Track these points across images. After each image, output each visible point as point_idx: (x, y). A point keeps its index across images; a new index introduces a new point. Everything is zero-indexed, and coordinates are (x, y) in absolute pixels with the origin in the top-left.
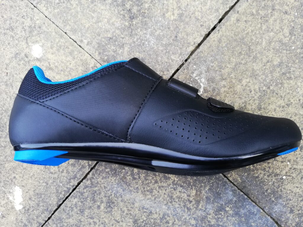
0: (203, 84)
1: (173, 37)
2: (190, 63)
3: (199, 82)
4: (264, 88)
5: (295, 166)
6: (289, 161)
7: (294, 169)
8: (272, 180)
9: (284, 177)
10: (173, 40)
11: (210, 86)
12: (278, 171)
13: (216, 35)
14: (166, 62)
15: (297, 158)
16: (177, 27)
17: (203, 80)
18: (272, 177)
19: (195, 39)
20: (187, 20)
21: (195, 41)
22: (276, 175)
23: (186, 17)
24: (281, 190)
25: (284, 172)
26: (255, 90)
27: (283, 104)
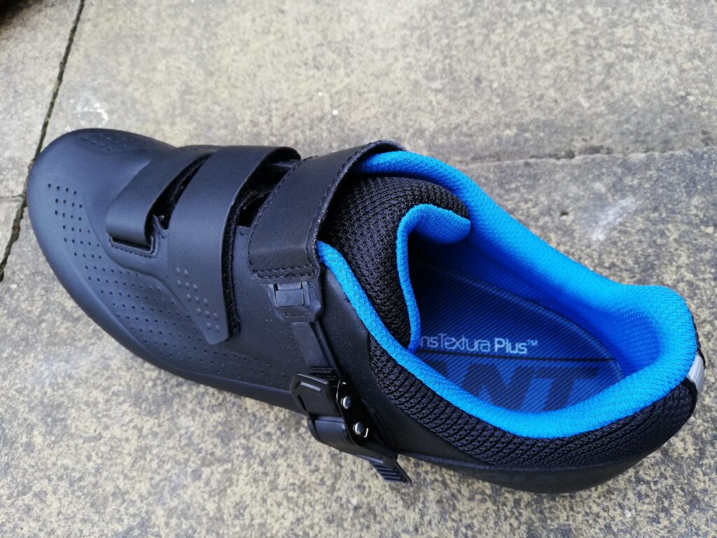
0: (101, 108)
1: (11, 95)
2: (60, 102)
3: (92, 110)
4: (195, 53)
5: (333, 91)
6: (318, 90)
7: (337, 93)
8: (321, 129)
9: (335, 112)
10: (13, 98)
11: (115, 104)
12: (318, 113)
13: (76, 55)
14: (21, 125)
15: (325, 81)
16: (9, 83)
17: (97, 105)
18: (317, 126)
19: (47, 76)
20: (20, 67)
21: (49, 77)
22: (321, 119)
23: (16, 65)
24: (349, 129)
25: (327, 107)
26: (185, 64)
27: (238, 49)
